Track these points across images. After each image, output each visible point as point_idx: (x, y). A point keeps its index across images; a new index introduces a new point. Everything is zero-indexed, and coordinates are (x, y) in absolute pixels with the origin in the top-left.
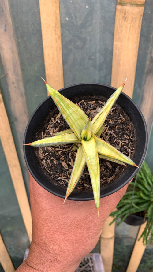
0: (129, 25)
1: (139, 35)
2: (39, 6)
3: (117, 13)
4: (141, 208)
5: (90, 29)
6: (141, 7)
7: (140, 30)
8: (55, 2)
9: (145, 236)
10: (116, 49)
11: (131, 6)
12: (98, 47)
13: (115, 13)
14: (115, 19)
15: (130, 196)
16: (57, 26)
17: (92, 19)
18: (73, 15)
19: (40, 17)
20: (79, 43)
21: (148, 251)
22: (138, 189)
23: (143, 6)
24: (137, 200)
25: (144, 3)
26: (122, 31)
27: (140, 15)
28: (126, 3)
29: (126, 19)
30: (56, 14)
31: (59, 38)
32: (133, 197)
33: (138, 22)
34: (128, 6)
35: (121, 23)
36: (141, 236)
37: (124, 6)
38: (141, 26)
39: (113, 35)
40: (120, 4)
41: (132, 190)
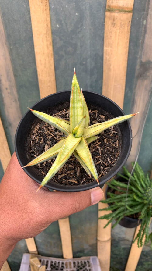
0: (118, 31)
1: (128, 40)
2: (30, 14)
3: (106, 20)
4: (135, 210)
5: (80, 35)
6: (129, 13)
7: (129, 35)
8: (46, 10)
9: (139, 238)
10: (106, 55)
11: (119, 13)
12: (89, 53)
13: (104, 19)
14: (104, 25)
15: (124, 198)
16: (48, 33)
17: (82, 25)
18: (63, 22)
19: (31, 24)
20: (70, 49)
21: (145, 253)
22: (131, 191)
23: (131, 12)
24: (130, 203)
25: (132, 10)
26: (111, 37)
27: (128, 22)
28: (114, 10)
29: (114, 25)
30: (47, 21)
31: (50, 45)
32: (127, 199)
33: (126, 28)
34: (116, 13)
35: (110, 29)
36: (136, 238)
37: (112, 12)
38: (130, 31)
39: (103, 40)
40: (109, 11)
41: (126, 193)
